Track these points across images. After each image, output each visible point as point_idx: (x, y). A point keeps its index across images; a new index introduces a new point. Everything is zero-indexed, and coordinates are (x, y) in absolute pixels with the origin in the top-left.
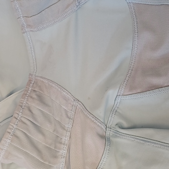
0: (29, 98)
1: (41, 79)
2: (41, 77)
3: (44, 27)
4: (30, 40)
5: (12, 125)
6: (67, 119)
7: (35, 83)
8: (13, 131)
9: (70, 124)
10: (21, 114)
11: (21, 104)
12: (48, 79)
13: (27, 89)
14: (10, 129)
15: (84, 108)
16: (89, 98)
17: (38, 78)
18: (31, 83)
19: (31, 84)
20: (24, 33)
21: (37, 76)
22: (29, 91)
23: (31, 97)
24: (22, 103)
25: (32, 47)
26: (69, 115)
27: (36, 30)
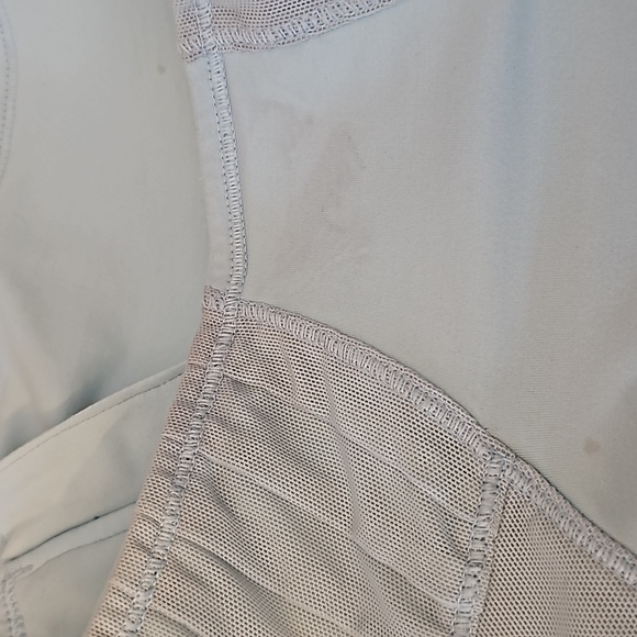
0: (213, 426)
1: (277, 320)
2: (276, 310)
3: (317, 26)
4: (225, 103)
5: (126, 589)
6: (455, 566)
7: (238, 342)
8: (129, 626)
9: (469, 593)
10: (170, 520)
11: (168, 463)
12: (318, 323)
13: (197, 374)
14: (116, 614)
15: (558, 500)
16: (591, 447)
17: (257, 315)
18: (215, 340)
19: (217, 349)
20: (193, 57)
21: (252, 304)
22: (209, 388)
23: (224, 422)
24: (176, 457)
25: (229, 139)
26: (463, 537)
27: (272, 38)
